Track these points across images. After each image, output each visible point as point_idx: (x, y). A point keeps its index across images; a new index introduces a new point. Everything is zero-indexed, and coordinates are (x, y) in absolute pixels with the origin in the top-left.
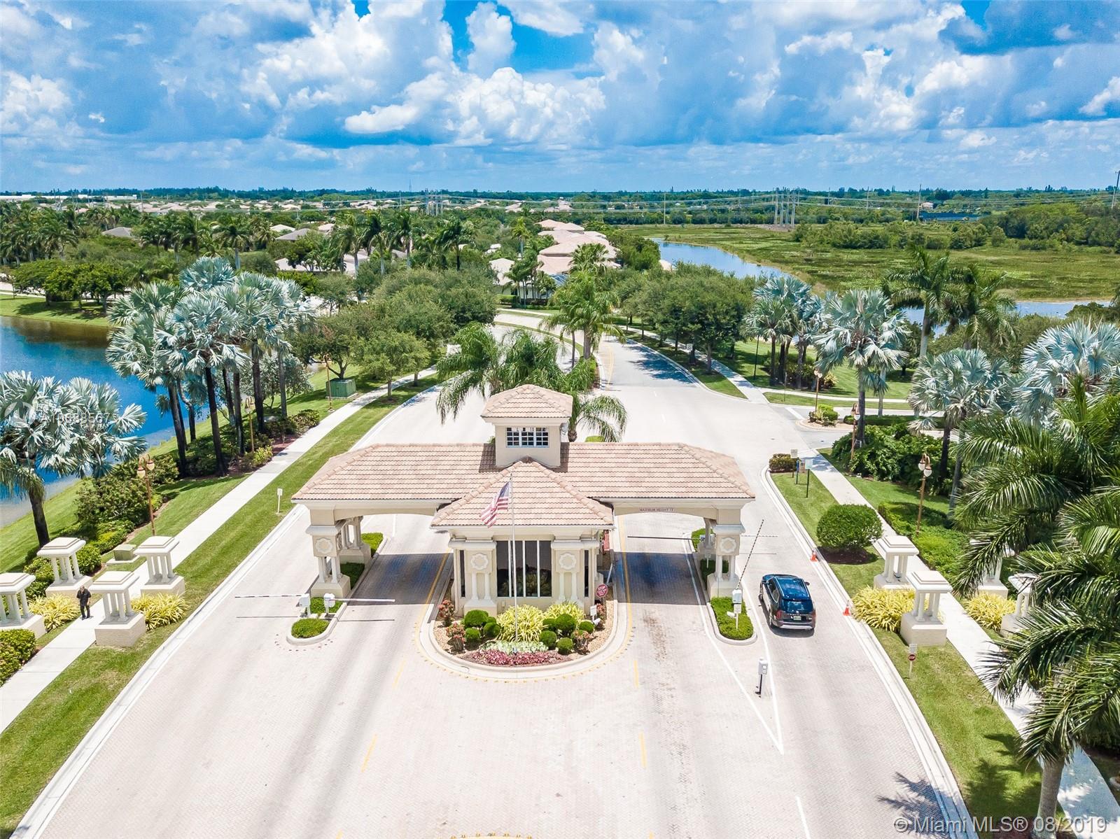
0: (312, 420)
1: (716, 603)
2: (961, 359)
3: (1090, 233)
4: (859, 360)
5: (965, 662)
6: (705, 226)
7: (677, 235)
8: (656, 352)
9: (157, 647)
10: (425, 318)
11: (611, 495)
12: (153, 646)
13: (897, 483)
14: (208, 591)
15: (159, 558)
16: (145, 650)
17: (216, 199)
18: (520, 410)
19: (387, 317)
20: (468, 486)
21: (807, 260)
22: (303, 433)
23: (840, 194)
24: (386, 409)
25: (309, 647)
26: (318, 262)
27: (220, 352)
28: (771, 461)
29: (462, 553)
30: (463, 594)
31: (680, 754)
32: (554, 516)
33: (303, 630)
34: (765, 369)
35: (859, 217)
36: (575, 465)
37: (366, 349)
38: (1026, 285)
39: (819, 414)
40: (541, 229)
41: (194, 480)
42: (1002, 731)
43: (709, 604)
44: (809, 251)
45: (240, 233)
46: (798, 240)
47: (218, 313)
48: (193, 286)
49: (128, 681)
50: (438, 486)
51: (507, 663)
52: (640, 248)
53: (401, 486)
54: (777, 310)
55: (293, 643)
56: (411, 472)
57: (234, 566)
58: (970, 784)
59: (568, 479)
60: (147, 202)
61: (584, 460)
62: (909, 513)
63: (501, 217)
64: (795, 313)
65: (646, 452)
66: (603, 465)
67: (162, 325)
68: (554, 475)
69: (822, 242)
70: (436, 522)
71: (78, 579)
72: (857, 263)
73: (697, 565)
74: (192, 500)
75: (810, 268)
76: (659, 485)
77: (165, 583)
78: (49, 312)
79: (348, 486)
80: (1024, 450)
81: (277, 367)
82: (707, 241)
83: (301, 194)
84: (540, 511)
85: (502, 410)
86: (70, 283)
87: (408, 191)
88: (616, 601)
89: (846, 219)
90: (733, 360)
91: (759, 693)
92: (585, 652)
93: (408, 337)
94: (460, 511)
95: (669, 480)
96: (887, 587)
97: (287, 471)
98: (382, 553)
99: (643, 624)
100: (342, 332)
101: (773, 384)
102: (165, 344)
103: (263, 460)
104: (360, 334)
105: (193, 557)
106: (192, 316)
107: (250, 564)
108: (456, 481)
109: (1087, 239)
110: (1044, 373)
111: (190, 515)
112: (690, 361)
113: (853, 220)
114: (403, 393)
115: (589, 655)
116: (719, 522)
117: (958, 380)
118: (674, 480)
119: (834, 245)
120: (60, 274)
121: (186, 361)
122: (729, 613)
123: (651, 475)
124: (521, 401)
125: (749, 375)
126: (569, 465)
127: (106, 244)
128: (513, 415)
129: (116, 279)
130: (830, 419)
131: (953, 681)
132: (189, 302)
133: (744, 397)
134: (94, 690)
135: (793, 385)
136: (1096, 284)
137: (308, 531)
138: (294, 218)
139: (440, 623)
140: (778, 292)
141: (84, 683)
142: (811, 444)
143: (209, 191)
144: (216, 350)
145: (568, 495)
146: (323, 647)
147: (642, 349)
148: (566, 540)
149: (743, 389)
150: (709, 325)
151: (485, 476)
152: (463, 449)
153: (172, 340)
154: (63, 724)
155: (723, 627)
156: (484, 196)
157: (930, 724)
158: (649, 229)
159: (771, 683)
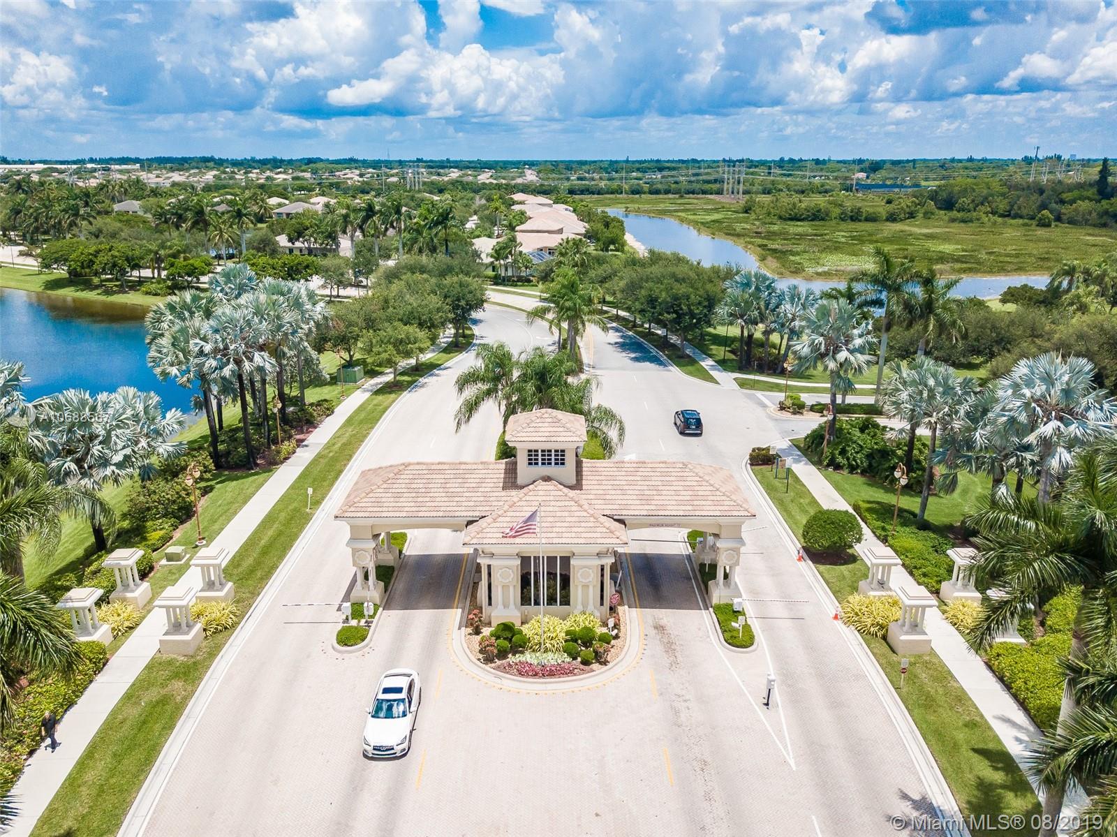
0: (328, 409)
1: (719, 609)
2: (934, 376)
3: (1012, 206)
4: (832, 365)
5: (950, 672)
6: (661, 196)
7: (636, 206)
8: (631, 333)
9: (215, 655)
10: (426, 310)
11: (624, 512)
12: (213, 654)
13: (865, 476)
14: (255, 594)
15: (211, 568)
16: (205, 659)
17: (212, 169)
18: (540, 434)
19: (391, 309)
20: (494, 504)
21: (756, 233)
22: (321, 422)
23: (781, 163)
24: (393, 396)
25: (353, 655)
26: (316, 239)
27: (251, 360)
28: (751, 455)
29: (489, 566)
30: (490, 604)
31: (703, 770)
32: (573, 535)
33: (349, 638)
34: (732, 352)
35: (800, 188)
36: (589, 482)
37: (374, 341)
38: (958, 260)
39: (789, 403)
40: (514, 203)
41: (226, 473)
42: (991, 746)
43: (711, 610)
44: (757, 223)
45: (245, 215)
46: (746, 212)
47: (249, 323)
48: (222, 291)
49: (193, 692)
50: (466, 504)
51: (536, 675)
52: (607, 225)
53: (433, 504)
54: (746, 302)
55: (340, 652)
56: (441, 490)
57: (274, 567)
58: (969, 802)
59: (584, 497)
60: (150, 171)
61: (597, 478)
62: (884, 513)
63: (477, 189)
64: (762, 304)
65: (653, 470)
66: (615, 483)
67: (197, 334)
68: (572, 493)
69: (769, 214)
70: (467, 540)
71: (137, 585)
72: (801, 236)
73: (697, 568)
74: (228, 496)
75: (759, 241)
76: (668, 503)
77: (217, 590)
78: (72, 289)
79: (385, 504)
80: (1037, 524)
81: (295, 359)
82: (664, 212)
83: (290, 162)
84: (560, 530)
85: (524, 434)
86: (92, 262)
87: (386, 158)
88: (626, 607)
89: (789, 190)
90: (703, 344)
91: (767, 704)
92: (605, 663)
93: (413, 330)
94: (488, 530)
95: (677, 498)
96: (872, 593)
97: (310, 464)
98: (407, 554)
99: (655, 631)
100: (351, 324)
101: (741, 369)
102: (201, 353)
103: (289, 453)
104: (368, 328)
105: (237, 559)
106: (226, 327)
107: (289, 565)
108: (482, 499)
109: (1009, 211)
110: (1018, 404)
111: (229, 512)
112: (663, 344)
113: (795, 191)
114: (406, 378)
115: (610, 665)
116: (722, 536)
117: (932, 396)
118: (681, 498)
119: (780, 218)
120: (82, 254)
121: (221, 368)
122: (733, 624)
123: (659, 493)
124: (540, 425)
125: (718, 358)
126: (584, 482)
127: (121, 221)
128: (534, 439)
129: (133, 260)
130: (798, 408)
131: (941, 691)
132: (223, 313)
133: (717, 383)
134: (163, 701)
135: (761, 370)
136: (1022, 259)
137: (347, 545)
138: (285, 189)
139: (470, 630)
140: (748, 285)
141: (153, 694)
142: (784, 433)
143: (206, 160)
144: (248, 358)
145: (585, 514)
146: (367, 655)
147: (617, 330)
148: (584, 556)
149: (714, 373)
150: (685, 314)
151: (508, 494)
152: (486, 466)
153: (208, 348)
154: (141, 736)
155: (728, 635)
156: (458, 165)
157: (925, 738)
158: (610, 199)
159: (777, 696)
